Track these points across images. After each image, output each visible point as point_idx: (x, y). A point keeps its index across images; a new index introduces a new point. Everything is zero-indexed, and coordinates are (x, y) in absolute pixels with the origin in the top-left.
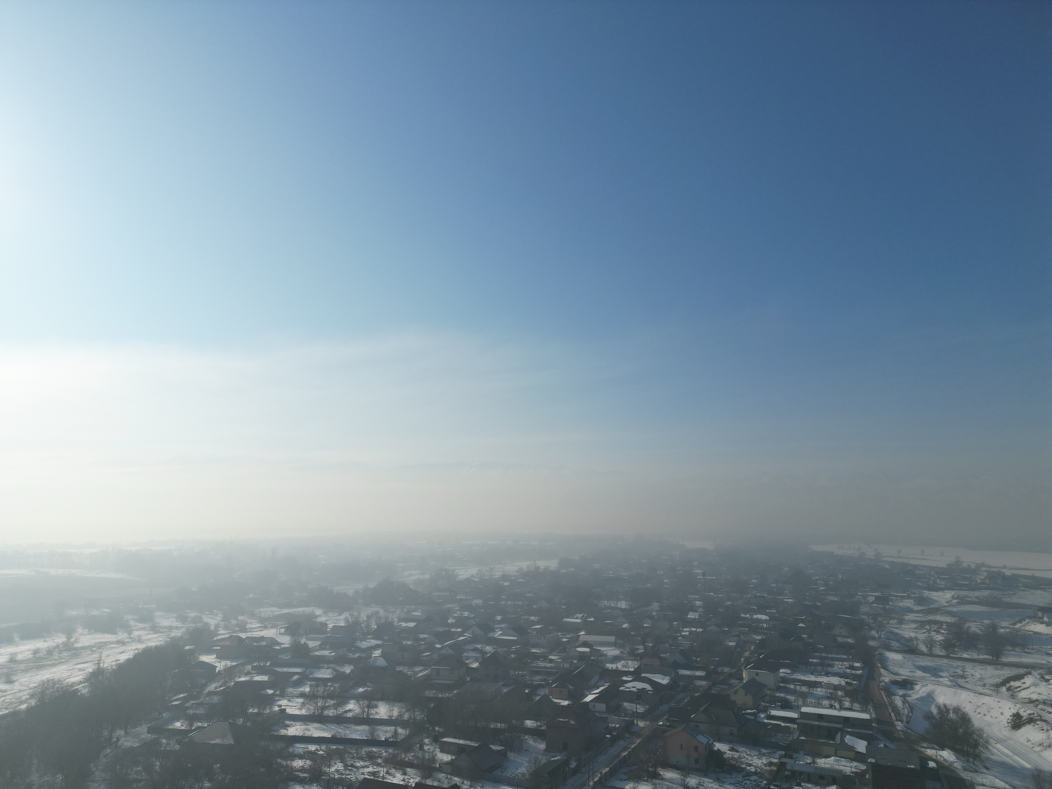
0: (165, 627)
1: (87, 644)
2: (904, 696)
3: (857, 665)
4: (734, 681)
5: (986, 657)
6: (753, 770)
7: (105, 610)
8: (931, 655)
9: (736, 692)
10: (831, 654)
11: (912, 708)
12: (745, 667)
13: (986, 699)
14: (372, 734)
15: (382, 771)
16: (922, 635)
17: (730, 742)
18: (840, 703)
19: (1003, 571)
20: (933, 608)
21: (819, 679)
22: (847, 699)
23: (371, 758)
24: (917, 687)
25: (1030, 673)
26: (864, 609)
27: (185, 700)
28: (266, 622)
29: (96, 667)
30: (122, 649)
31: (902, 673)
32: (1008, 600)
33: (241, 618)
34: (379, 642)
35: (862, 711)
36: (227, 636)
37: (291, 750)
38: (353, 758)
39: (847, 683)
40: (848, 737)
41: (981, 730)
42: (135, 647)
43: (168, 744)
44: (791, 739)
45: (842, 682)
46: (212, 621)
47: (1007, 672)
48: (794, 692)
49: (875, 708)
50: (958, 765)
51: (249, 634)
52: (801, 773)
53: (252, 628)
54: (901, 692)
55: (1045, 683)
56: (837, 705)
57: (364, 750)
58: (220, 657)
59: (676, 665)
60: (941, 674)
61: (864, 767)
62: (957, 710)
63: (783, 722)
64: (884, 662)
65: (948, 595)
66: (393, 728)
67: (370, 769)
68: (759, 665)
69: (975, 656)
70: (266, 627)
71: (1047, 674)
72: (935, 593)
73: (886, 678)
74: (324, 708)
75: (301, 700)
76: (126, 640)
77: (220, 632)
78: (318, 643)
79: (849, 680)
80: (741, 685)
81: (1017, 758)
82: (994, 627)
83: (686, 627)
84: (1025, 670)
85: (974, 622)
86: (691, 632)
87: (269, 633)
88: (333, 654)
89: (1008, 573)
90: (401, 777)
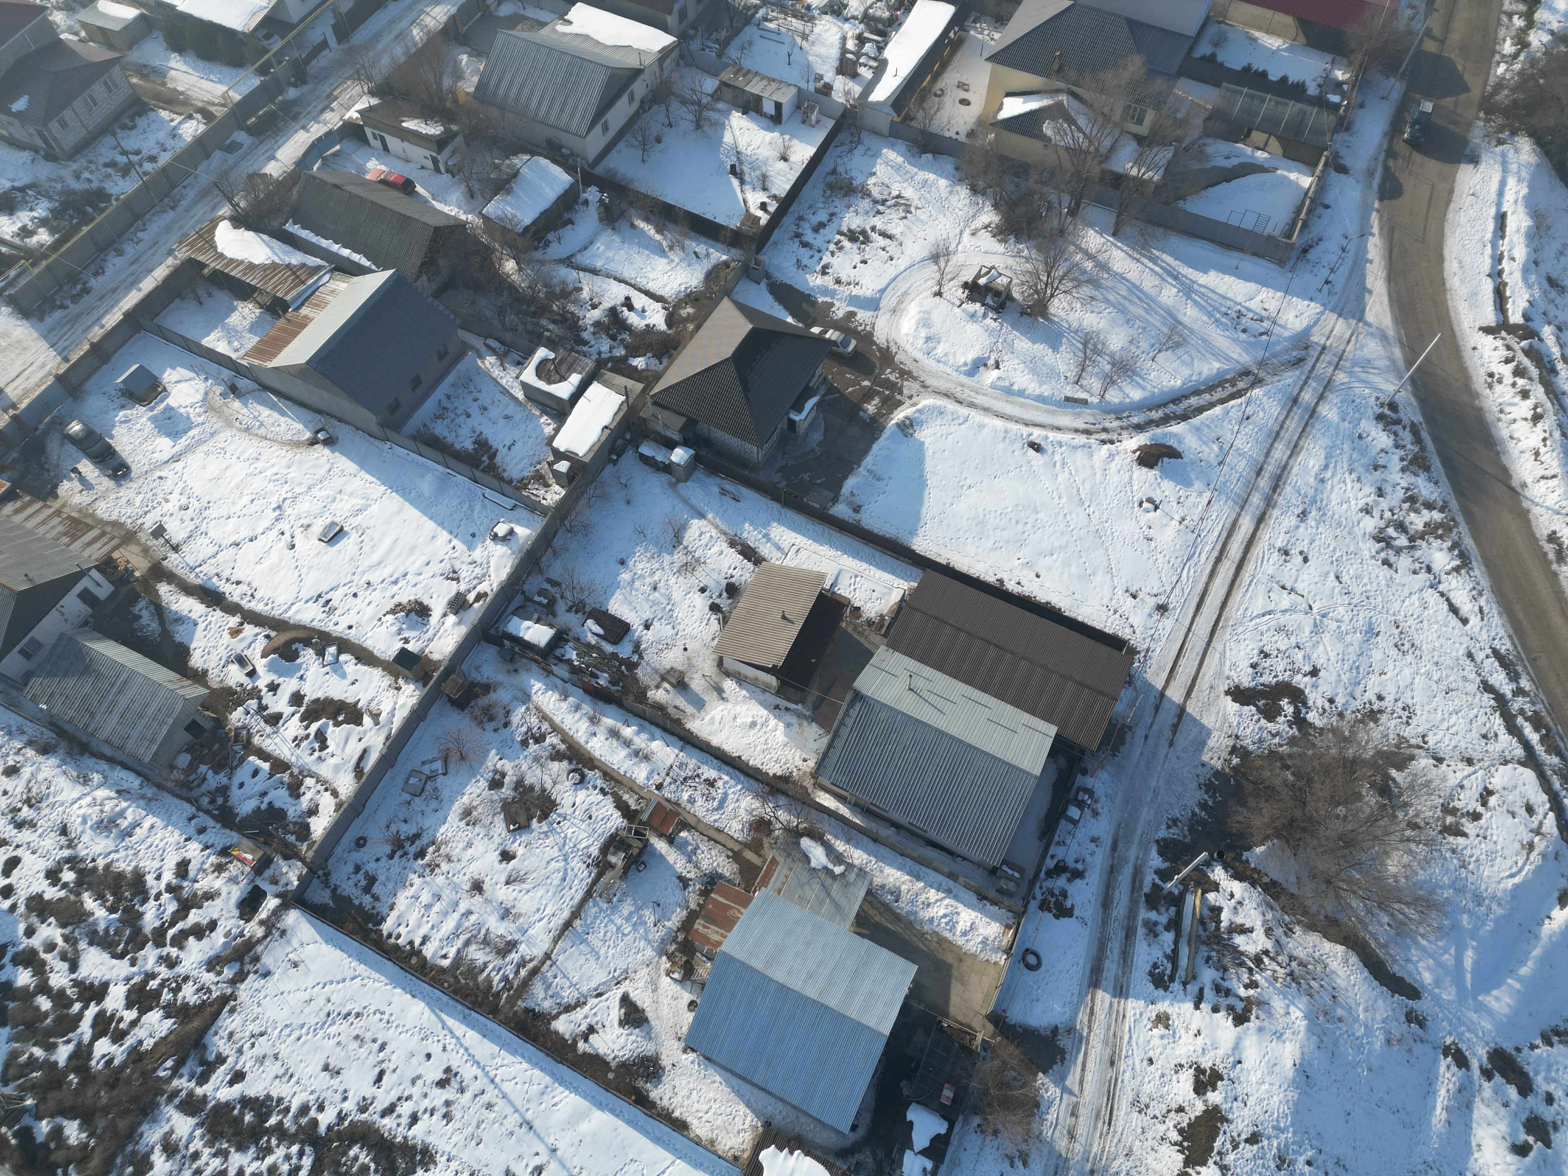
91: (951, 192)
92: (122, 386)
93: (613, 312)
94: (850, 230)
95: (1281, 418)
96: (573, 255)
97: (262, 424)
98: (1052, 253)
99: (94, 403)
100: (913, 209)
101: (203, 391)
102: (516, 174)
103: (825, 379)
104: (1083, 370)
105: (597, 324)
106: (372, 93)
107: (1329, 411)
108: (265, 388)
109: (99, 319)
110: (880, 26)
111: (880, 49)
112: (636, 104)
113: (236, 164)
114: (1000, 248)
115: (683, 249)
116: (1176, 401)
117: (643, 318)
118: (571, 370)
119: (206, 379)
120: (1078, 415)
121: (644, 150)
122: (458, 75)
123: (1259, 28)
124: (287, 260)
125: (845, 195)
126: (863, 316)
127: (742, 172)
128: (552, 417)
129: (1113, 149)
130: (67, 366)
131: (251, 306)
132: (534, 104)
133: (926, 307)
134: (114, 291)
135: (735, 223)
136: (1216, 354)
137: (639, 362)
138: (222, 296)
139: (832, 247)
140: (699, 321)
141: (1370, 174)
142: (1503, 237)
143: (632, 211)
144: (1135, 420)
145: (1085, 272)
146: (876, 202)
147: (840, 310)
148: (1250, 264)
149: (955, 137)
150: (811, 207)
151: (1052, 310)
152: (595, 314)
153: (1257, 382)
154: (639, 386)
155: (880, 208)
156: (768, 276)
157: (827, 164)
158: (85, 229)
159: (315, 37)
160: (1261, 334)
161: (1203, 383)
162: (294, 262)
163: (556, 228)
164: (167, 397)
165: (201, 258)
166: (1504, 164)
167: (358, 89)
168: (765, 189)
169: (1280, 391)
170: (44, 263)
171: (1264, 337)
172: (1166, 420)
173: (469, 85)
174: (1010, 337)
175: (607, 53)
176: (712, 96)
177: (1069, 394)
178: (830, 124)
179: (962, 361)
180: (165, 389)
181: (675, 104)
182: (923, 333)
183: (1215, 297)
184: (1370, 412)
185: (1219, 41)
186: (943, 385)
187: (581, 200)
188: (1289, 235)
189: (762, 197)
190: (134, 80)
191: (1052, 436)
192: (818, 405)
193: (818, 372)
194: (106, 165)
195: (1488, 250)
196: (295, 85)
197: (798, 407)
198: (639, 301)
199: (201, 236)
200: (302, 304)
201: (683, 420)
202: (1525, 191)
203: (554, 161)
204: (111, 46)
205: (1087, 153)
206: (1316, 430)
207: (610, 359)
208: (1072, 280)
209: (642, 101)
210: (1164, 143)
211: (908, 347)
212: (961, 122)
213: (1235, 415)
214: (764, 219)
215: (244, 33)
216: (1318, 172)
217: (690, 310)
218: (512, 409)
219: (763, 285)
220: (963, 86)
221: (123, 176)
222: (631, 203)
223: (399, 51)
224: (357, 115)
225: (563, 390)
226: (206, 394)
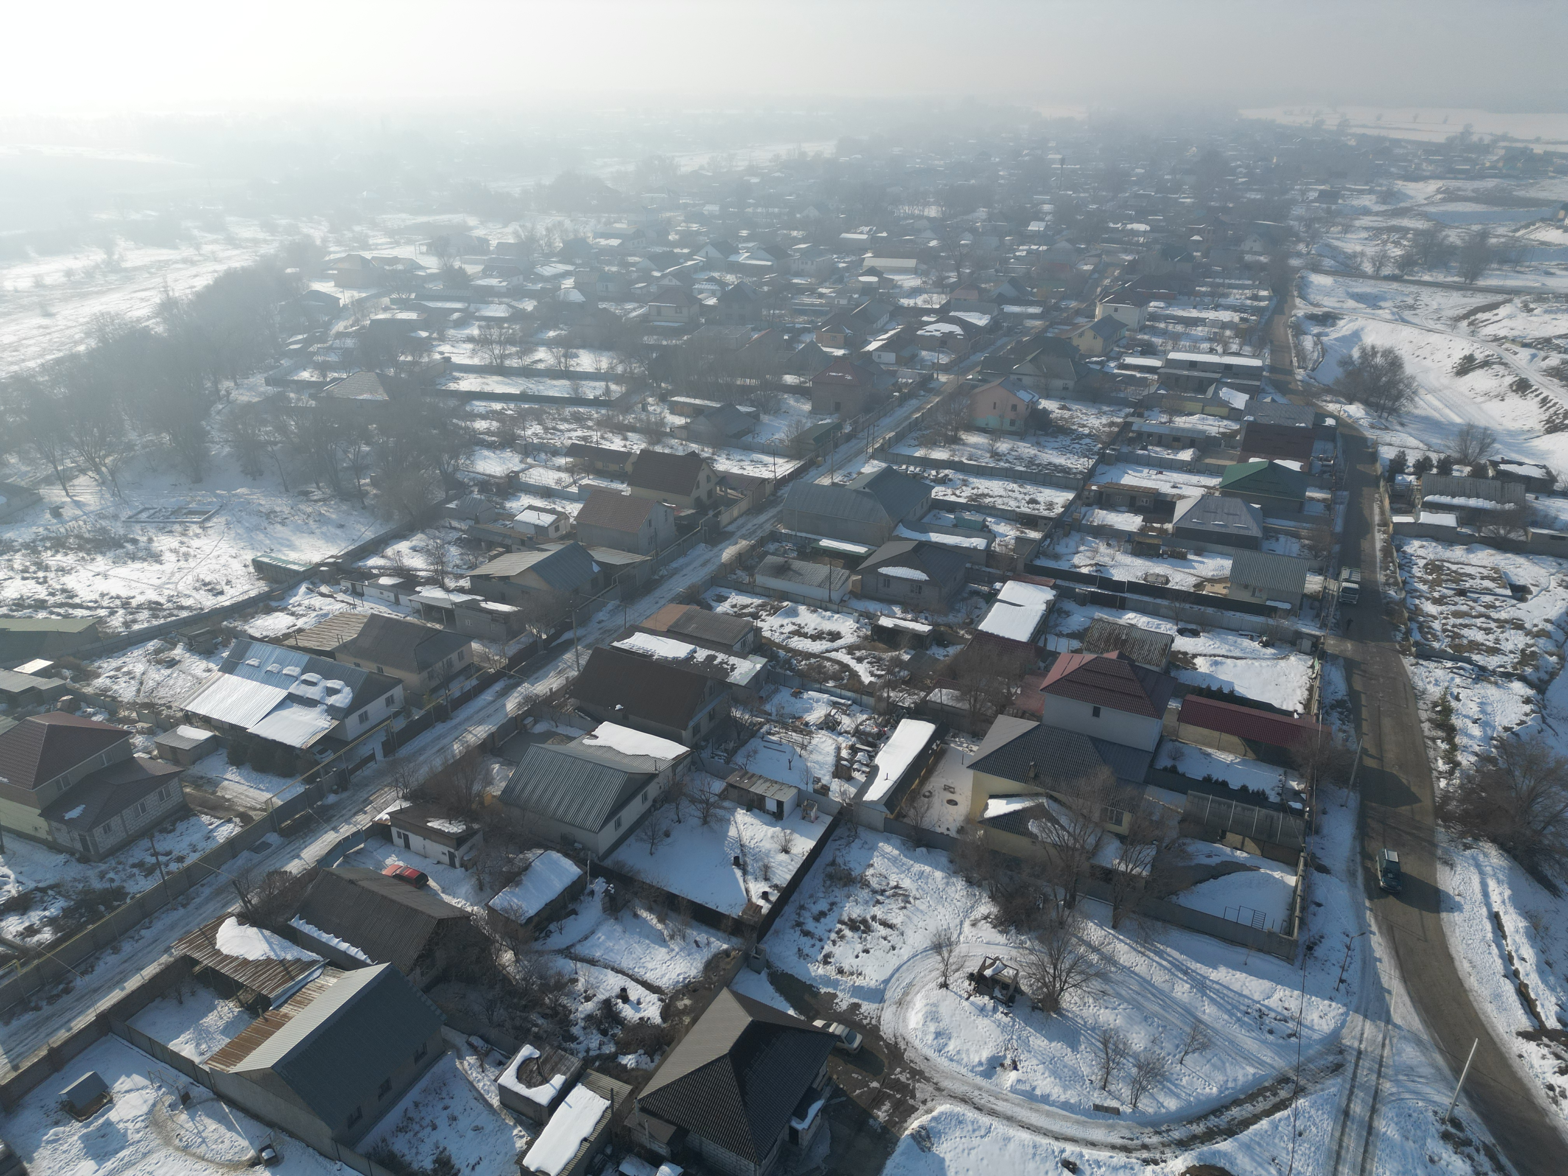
0: (247, 240)
1: (139, 263)
2: (1318, 335)
3: (1264, 293)
4: (1081, 320)
5: (1456, 279)
6: (1087, 431)
7: (149, 212)
8: (1376, 277)
9: (1081, 335)
10: (1230, 278)
11: (1324, 352)
12: (1100, 300)
13: (1434, 338)
14: (576, 390)
15: (595, 436)
16: (1373, 249)
17: (1062, 398)
18: (1226, 345)
19: (1531, 146)
20: (1401, 208)
21: (1203, 315)
22: (1237, 340)
23: (578, 419)
24: (1341, 323)
25: (1509, 301)
26: (1298, 211)
27: (307, 342)
28: (397, 236)
29: (164, 296)
30: (193, 270)
31: (1326, 303)
32: (1522, 193)
33: (357, 228)
34: (570, 268)
35: (1254, 356)
36: (343, 255)
37: (468, 408)
38: (554, 419)
39: (1242, 319)
40: (1225, 389)
41: (1413, 378)
42: (211, 269)
43: (299, 400)
44: (1146, 393)
45: (1236, 317)
46: (317, 233)
47: (1479, 300)
48: (1164, 333)
49: (1272, 352)
50: (1364, 422)
51: (376, 254)
52: (1150, 435)
53: (377, 244)
54: (1316, 330)
55: (1525, 314)
56: (1220, 349)
57: (568, 411)
58: (342, 284)
59: (1002, 299)
61: (1235, 426)
62: (1388, 353)
63: (1140, 372)
64: (1303, 289)
65: (1432, 187)
66: (603, 384)
67: (579, 433)
68: (1119, 298)
69: (1441, 278)
70: (397, 244)
71: (1534, 301)
72: (1412, 185)
73: (1301, 309)
74: (503, 357)
75: (470, 346)
76: (196, 258)
77: (332, 249)
78: (479, 268)
79: (1245, 315)
80: (1091, 324)
81: (1447, 411)
82: (1484, 235)
83: (1023, 244)
84: (1505, 296)
85: (1457, 228)
86: (1029, 252)
87: (405, 252)
88: (504, 284)
89: (1538, 149)
90: (622, 443)
91: (947, 884)
92: (65, 1098)
93: (607, 1004)
94: (850, 920)
95: (1337, 1134)
96: (573, 945)
97: (204, 1141)
98: (1055, 945)
99: (28, 1117)
100: (911, 900)
101: (151, 1102)
102: (527, 867)
103: (830, 1079)
104: (1108, 1073)
105: (589, 1018)
106: (405, 798)
107: (1387, 1127)
108: (220, 1096)
109: (69, 1021)
110: (870, 739)
111: (872, 757)
112: (649, 803)
113: (260, 863)
114: (1002, 939)
115: (684, 938)
116: (1217, 1111)
117: (638, 1010)
118: (554, 1071)
119: (160, 1087)
120: (1111, 1128)
121: (653, 843)
122: (488, 781)
123: (1211, 747)
124: (282, 955)
125: (845, 885)
126: (867, 1007)
127: (745, 863)
128: (527, 1128)
129: (1098, 846)
130: (14, 1074)
131: (231, 1005)
132: (554, 805)
133: (933, 1000)
134: (95, 991)
135: (736, 912)
136: (1249, 1058)
137: (629, 1060)
138: (204, 994)
139: (833, 936)
140: (696, 1013)
141: (1352, 874)
142: (1504, 937)
143: (637, 901)
144: (1176, 1135)
145: (1092, 965)
146: (875, 892)
147: (844, 1002)
148: (1257, 960)
149: (946, 832)
150: (811, 896)
151: (1064, 1005)
152: (589, 1007)
153: (1299, 1091)
154: (627, 1088)
155: (879, 897)
156: (768, 965)
157: (827, 855)
158: (90, 927)
159: (365, 751)
160: (1290, 1036)
161: (1242, 1091)
162: (289, 957)
163: (559, 919)
164: (110, 1109)
165: (196, 955)
166: (1478, 866)
167: (394, 794)
168: (766, 879)
169: (1326, 1101)
170: (36, 962)
171: (1293, 1039)
172: (1210, 1136)
173: (496, 790)
174: (1025, 1034)
175: (626, 761)
176: (719, 796)
177: (1098, 1102)
178: (828, 820)
179: (977, 1060)
180: (111, 1101)
181: (684, 803)
182: (932, 1028)
183: (1231, 995)
184: (1433, 1130)
185: (1177, 755)
186: (959, 1088)
187: (587, 891)
188: (1290, 933)
189: (764, 887)
190: (188, 790)
191: (1088, 1153)
192: (823, 1110)
193: (821, 1073)
194: (134, 866)
195: (1495, 950)
196: (336, 792)
197: (801, 1115)
198: (636, 992)
199: (203, 933)
200: (285, 1002)
201: (672, 1129)
202: (1507, 893)
203: (566, 855)
204: (176, 762)
205: (1074, 849)
206: (1379, 1151)
207: (598, 1057)
208: (1081, 973)
209: (655, 801)
210: (1146, 842)
211: (917, 1043)
212: (951, 819)
213: (1285, 1130)
214: (766, 907)
215: (301, 749)
216: (1300, 872)
217: (687, 1002)
218: (484, 1119)
219: (764, 975)
220: (948, 789)
221: (146, 876)
222: (636, 894)
223: (438, 763)
224: (387, 817)
225: (542, 1094)
226: (154, 1105)
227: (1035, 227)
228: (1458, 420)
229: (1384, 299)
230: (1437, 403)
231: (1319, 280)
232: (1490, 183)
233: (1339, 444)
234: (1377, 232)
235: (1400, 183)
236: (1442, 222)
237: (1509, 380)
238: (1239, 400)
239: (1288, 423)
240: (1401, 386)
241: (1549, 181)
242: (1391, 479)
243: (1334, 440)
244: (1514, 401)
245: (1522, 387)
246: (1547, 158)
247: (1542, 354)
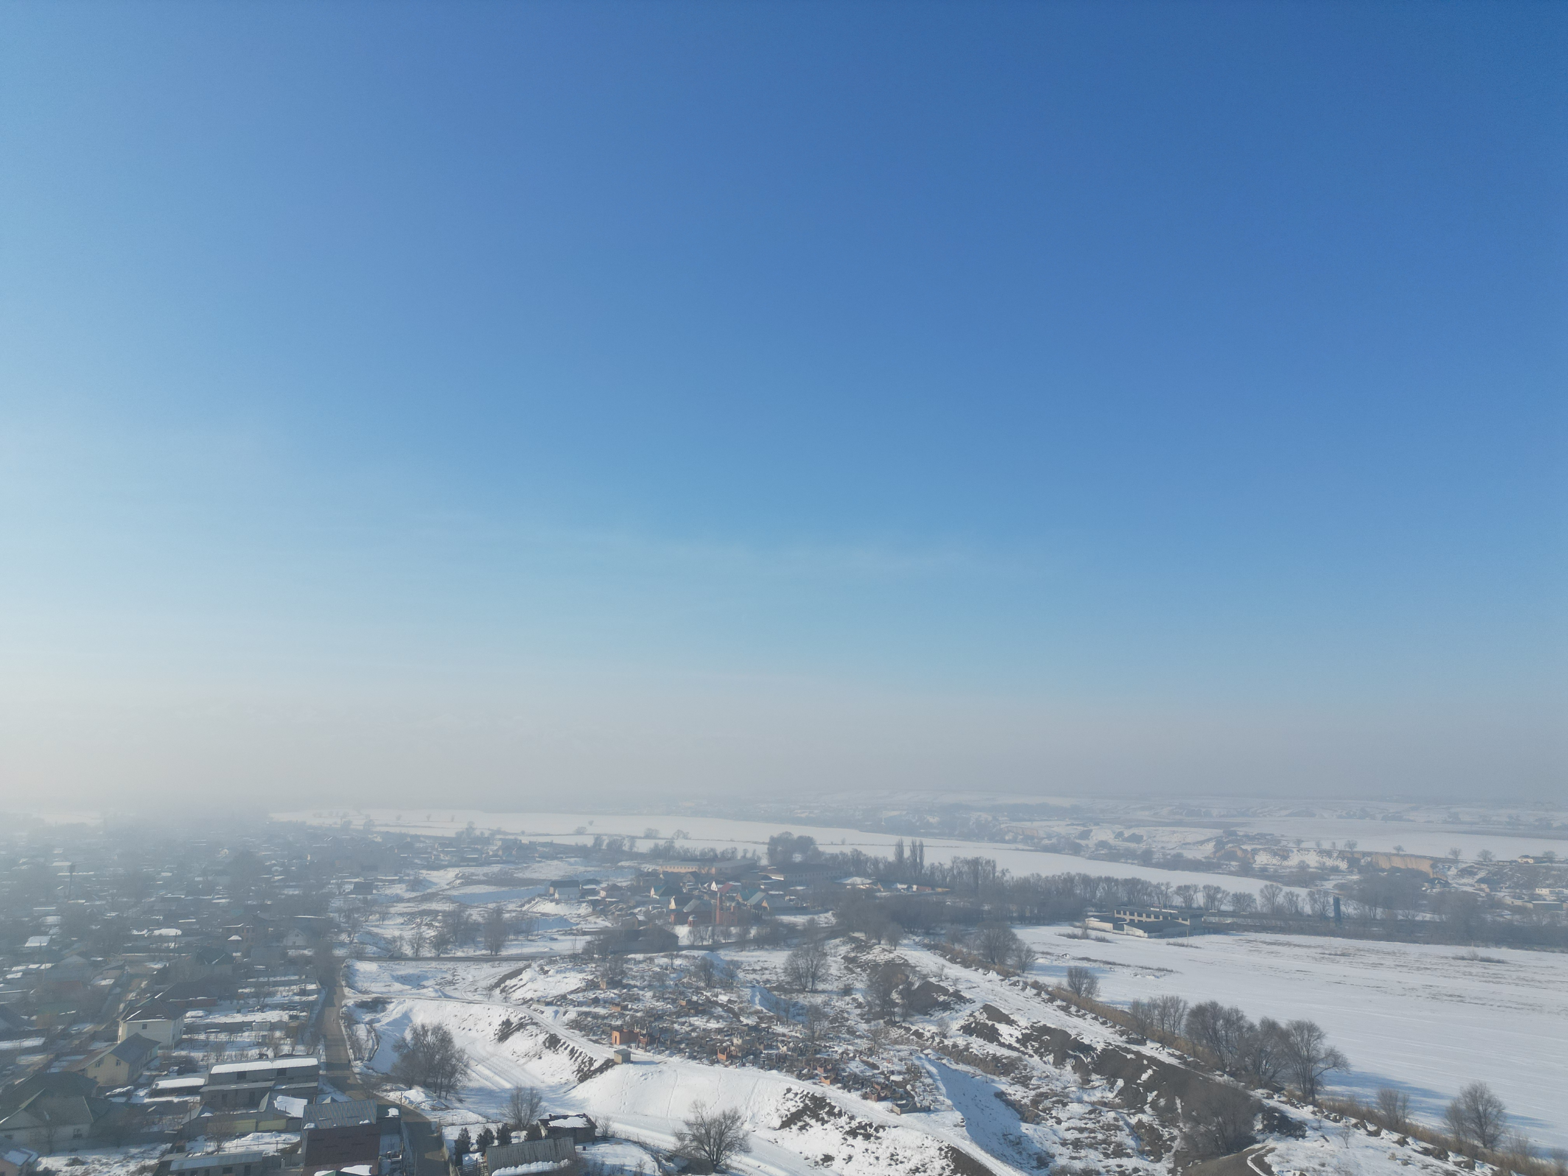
2: (370, 1023)
3: (312, 987)
4: (99, 1045)
5: (484, 952)
8: (417, 958)
9: (99, 1063)
10: (274, 976)
11: (378, 1039)
12: (124, 1018)
13: (475, 1009)
16: (410, 933)
17: (73, 1150)
18: (276, 1048)
19: (520, 838)
20: (428, 894)
21: (249, 1018)
22: (288, 1041)
24: (390, 1007)
25: (529, 966)
26: (336, 903)
31: (374, 989)
32: (520, 875)
35: (308, 1055)
39: (291, 1017)
40: (280, 1098)
41: (463, 1051)
44: (186, 1120)
45: (284, 1016)
47: (505, 968)
48: (205, 1045)
49: (327, 1048)
50: (426, 1106)
54: (368, 1017)
55: (543, 976)
56: (270, 1053)
60: (425, 983)
61: (295, 1139)
62: (437, 1029)
63: (177, 1096)
64: (350, 977)
65: (451, 874)
68: (149, 1012)
69: (471, 952)
71: (547, 964)
72: (435, 873)
73: (351, 998)
79: (294, 1013)
80: (113, 1048)
81: (497, 1078)
82: (499, 912)
83: (18, 965)
84: (525, 962)
85: (477, 907)
89: (525, 840)
227: (33, 942)
228: (508, 1086)
229: (427, 978)
230: (487, 1072)
231: (364, 967)
232: (496, 868)
233: (405, 1134)
234: (412, 916)
235: (424, 872)
236: (464, 903)
237: (542, 1037)
238: (296, 1107)
239: (350, 1123)
240: (454, 1061)
241: (537, 865)
242: (459, 1162)
243: (399, 1132)
244: (549, 1056)
245: (553, 1042)
246: (532, 846)
247: (562, 1009)
